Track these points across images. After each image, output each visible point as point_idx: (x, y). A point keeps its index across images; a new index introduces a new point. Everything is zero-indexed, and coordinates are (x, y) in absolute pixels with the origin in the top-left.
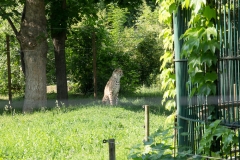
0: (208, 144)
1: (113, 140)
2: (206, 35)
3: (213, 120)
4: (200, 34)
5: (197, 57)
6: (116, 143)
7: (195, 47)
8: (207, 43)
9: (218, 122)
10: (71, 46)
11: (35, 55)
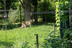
0: (66, 36)
1: (37, 35)
2: (65, 4)
3: (67, 29)
4: (63, 3)
5: (62, 10)
6: (39, 35)
7: (62, 7)
8: (65, 6)
9: (68, 29)
10: (40, 8)
11: (27, 10)
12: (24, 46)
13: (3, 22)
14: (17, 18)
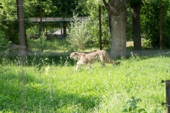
11: (119, 20)
12: (128, 109)
13: (55, 45)
14: (88, 38)
